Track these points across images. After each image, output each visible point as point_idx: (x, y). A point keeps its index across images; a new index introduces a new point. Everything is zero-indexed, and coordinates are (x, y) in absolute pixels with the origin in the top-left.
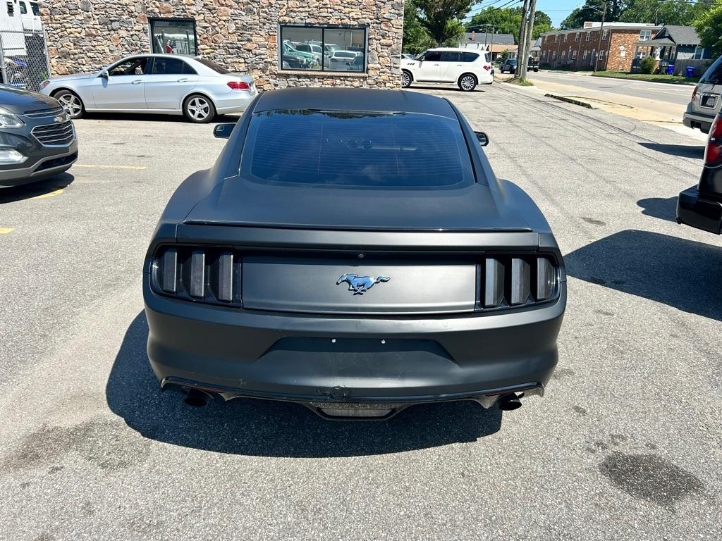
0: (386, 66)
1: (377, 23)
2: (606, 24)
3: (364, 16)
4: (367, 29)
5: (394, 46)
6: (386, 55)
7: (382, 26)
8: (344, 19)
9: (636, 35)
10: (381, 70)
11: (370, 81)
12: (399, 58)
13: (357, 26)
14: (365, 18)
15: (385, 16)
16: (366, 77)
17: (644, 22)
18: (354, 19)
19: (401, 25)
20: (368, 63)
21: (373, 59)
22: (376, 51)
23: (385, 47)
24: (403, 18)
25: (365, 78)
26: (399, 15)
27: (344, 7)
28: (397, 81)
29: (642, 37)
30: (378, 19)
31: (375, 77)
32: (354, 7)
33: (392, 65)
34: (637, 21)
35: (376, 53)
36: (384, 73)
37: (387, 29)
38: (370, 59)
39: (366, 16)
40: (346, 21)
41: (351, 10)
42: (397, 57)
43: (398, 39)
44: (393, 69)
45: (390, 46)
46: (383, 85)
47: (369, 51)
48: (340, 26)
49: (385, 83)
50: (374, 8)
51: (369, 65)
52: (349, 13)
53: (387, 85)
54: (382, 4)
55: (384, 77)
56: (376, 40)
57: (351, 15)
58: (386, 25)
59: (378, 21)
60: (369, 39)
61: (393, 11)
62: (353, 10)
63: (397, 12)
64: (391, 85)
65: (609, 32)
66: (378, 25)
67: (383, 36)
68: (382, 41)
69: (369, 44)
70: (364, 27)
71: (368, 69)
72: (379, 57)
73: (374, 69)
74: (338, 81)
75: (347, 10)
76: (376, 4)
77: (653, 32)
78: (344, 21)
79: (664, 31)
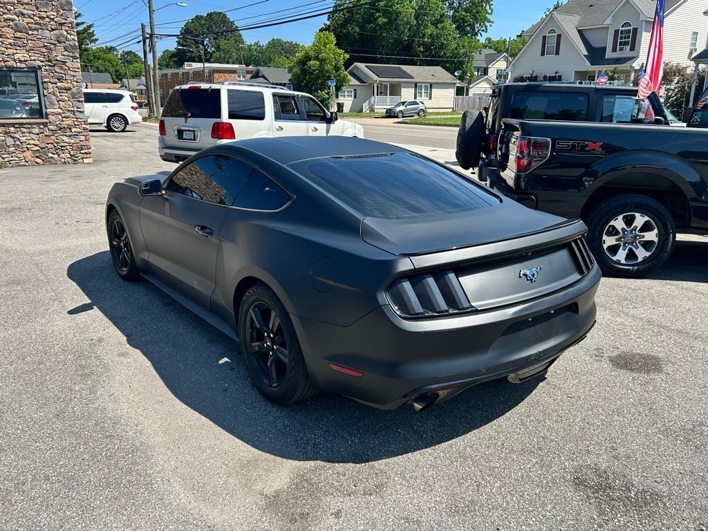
0: (69, 111)
1: (49, 65)
2: (207, 65)
3: (33, 58)
4: (39, 72)
5: (73, 90)
6: (67, 99)
7: (57, 69)
8: (8, 61)
9: (234, 75)
10: (63, 115)
11: (52, 127)
12: (82, 102)
13: (26, 69)
14: (34, 60)
15: (58, 58)
16: (47, 123)
17: (233, 63)
18: (21, 62)
19: (79, 69)
20: (46, 108)
21: (52, 103)
22: (54, 95)
23: (64, 91)
24: (79, 60)
25: (45, 124)
26: (75, 58)
27: (7, 48)
28: (85, 126)
29: (239, 77)
30: (50, 61)
31: (58, 123)
32: (19, 48)
33: (76, 109)
34: (228, 63)
35: (54, 98)
36: (67, 118)
37: (62, 72)
38: (47, 103)
39: (35, 58)
40: (11, 63)
41: (15, 51)
42: (79, 101)
43: (77, 82)
44: (77, 113)
45: (69, 89)
46: (68, 130)
47: (45, 96)
48: (4, 69)
49: (70, 129)
50: (44, 50)
51: (48, 110)
52: (13, 54)
53: (73, 130)
54: (53, 46)
55: (68, 122)
56: (52, 83)
57: (16, 57)
58: (62, 68)
59: (50, 64)
60: (43, 83)
61: (66, 53)
62: (18, 51)
63: (71, 54)
64: (78, 130)
65: (210, 72)
66: (51, 68)
67: (59, 80)
68: (59, 84)
69: (44, 88)
70: (34, 70)
71: (47, 114)
72: (58, 101)
73: (53, 114)
74: (12, 129)
75: (10, 51)
76: (45, 46)
77: (248, 72)
78: (7, 63)
79: (258, 72)
